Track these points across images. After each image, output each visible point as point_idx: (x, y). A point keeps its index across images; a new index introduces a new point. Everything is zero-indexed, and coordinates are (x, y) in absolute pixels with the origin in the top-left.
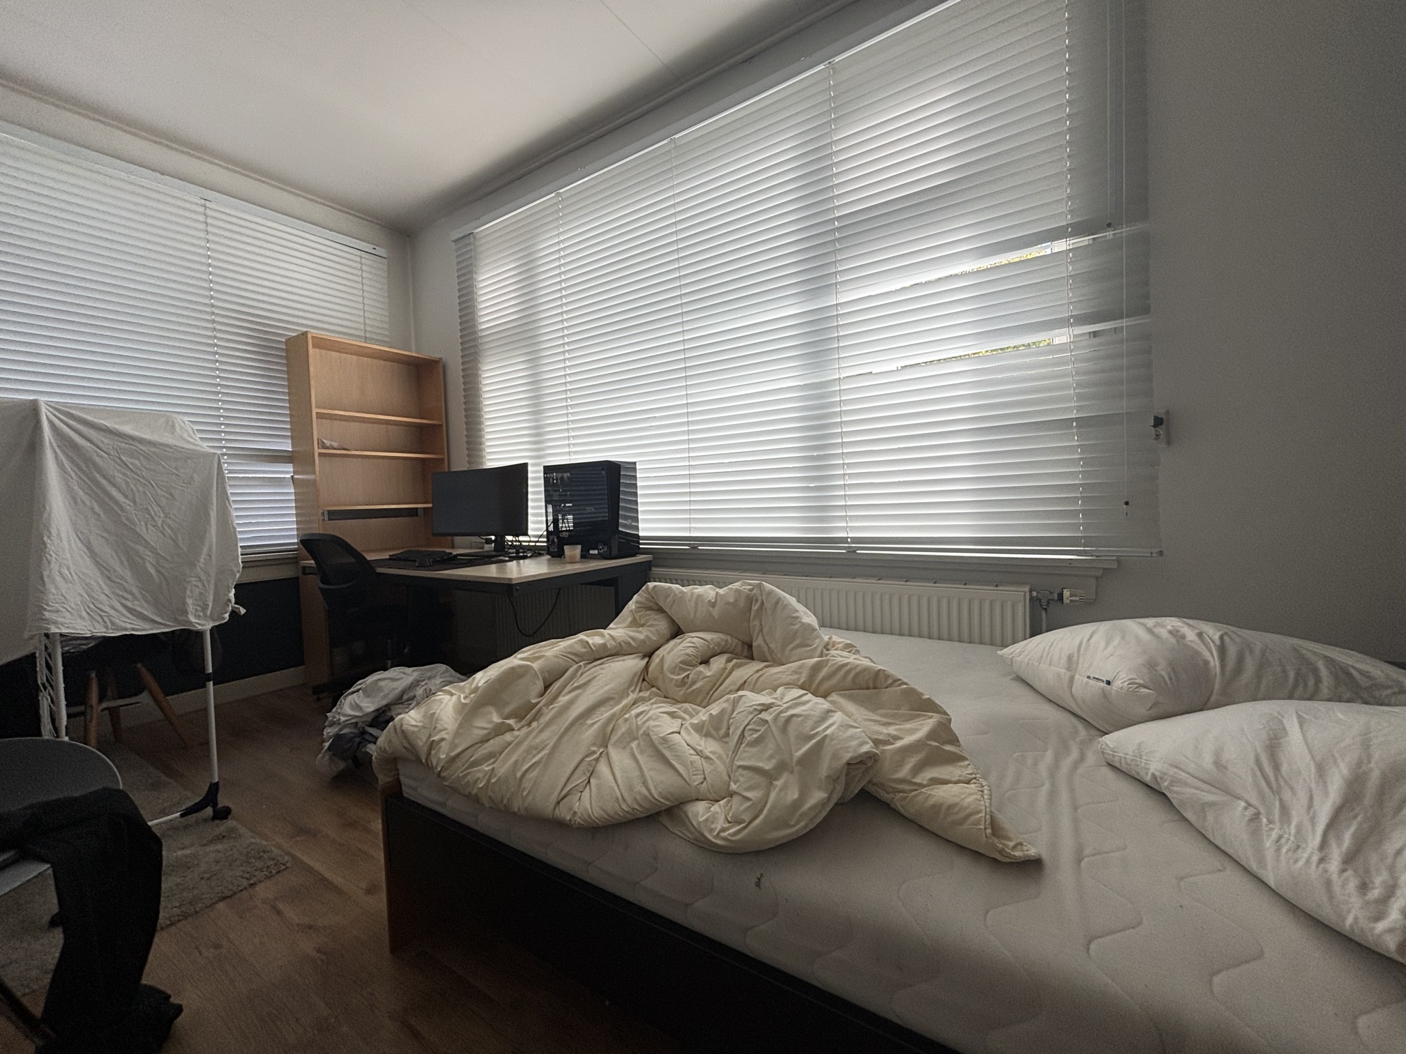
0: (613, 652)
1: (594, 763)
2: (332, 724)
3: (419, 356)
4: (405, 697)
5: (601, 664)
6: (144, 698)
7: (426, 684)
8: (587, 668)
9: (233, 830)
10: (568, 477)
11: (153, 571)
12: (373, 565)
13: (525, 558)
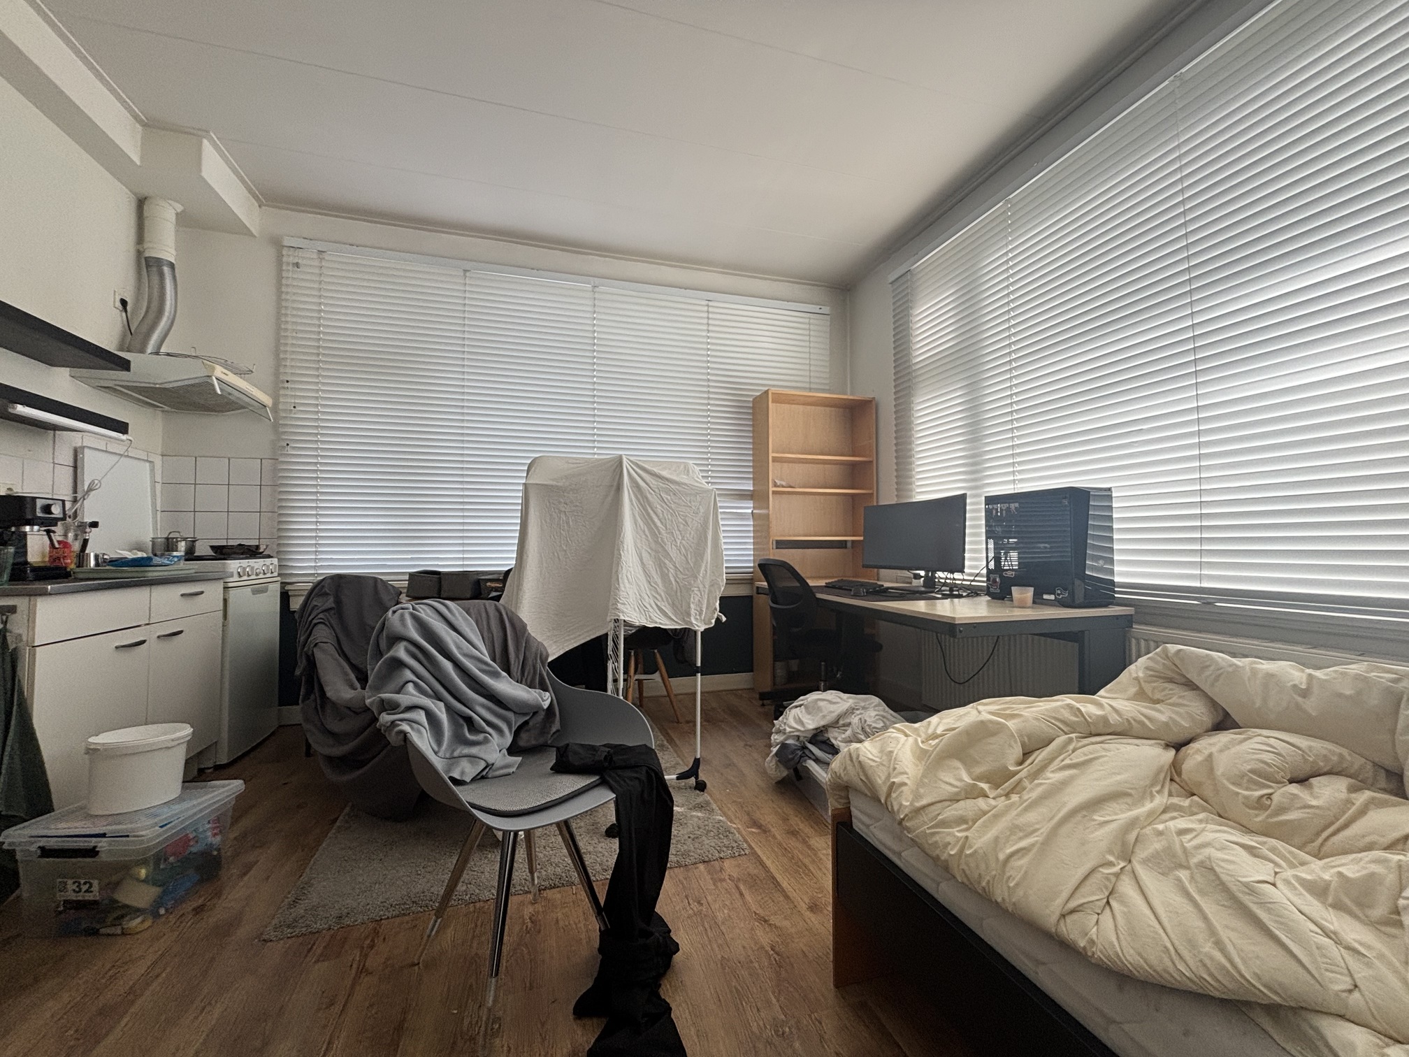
0: (1119, 730)
1: (1113, 879)
2: (779, 732)
3: (855, 398)
4: (841, 722)
5: (1102, 742)
6: (656, 676)
7: (861, 714)
8: (1080, 744)
9: (708, 803)
10: (1016, 508)
11: (672, 579)
12: (814, 590)
13: (960, 596)
